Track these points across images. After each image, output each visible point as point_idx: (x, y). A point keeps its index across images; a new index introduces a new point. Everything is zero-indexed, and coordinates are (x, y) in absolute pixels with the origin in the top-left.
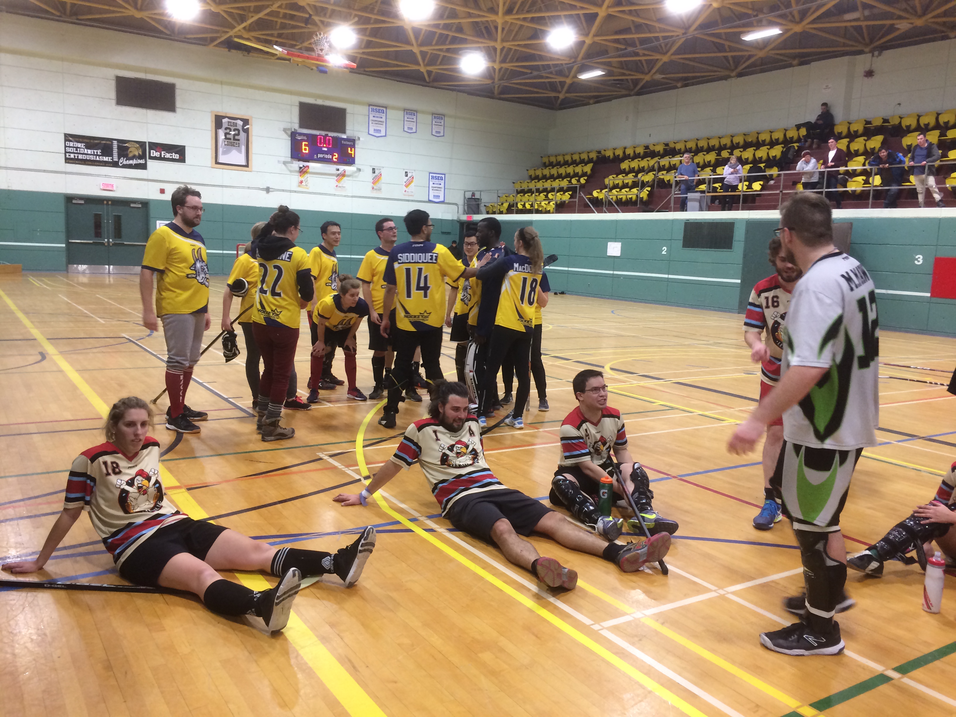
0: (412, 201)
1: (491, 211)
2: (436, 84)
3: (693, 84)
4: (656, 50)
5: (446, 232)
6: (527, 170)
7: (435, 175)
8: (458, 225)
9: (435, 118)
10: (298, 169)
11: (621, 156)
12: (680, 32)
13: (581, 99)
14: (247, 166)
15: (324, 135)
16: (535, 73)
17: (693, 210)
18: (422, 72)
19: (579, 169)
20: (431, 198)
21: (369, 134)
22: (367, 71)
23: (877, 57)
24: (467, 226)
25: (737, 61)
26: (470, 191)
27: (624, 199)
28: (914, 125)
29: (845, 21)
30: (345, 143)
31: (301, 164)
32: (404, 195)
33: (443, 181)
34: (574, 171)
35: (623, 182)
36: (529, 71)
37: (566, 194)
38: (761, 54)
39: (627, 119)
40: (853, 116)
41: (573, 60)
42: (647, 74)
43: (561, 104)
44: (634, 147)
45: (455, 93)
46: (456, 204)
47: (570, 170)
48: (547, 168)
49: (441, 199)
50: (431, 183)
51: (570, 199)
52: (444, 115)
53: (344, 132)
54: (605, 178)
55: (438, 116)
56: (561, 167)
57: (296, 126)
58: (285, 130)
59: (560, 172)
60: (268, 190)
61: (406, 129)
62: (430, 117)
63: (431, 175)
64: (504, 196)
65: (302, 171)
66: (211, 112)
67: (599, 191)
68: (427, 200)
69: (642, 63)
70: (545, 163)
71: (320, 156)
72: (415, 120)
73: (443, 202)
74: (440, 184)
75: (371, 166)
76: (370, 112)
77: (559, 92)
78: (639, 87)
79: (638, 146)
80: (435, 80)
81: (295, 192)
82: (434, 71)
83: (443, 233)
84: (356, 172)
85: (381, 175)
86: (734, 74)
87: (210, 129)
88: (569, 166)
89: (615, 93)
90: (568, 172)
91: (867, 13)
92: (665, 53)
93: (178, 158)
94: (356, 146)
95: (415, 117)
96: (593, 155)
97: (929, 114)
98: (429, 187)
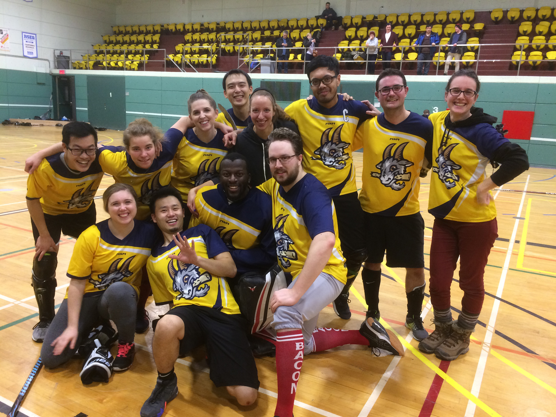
0: (9, 55)
1: (77, 67)
5: (40, 83)
6: (102, 36)
7: (27, 34)
8: (51, 78)
11: (182, 30)
17: (265, 72)
19: (148, 38)
20: (26, 54)
24: (58, 78)
26: (59, 50)
27: (196, 62)
32: (1, 50)
33: (35, 40)
34: (145, 39)
35: (191, 48)
37: (145, 56)
44: (192, 24)
46: (48, 60)
49: (35, 55)
50: (24, 41)
51: (148, 60)
54: (175, 46)
59: (132, 40)
63: (24, 34)
64: (87, 55)
67: (173, 55)
68: (22, 55)
70: (115, 32)
73: (36, 58)
74: (33, 43)
79: (195, 23)
83: (39, 84)
90: (140, 39)
96: (158, 28)
97: (403, 15)
98: (23, 44)
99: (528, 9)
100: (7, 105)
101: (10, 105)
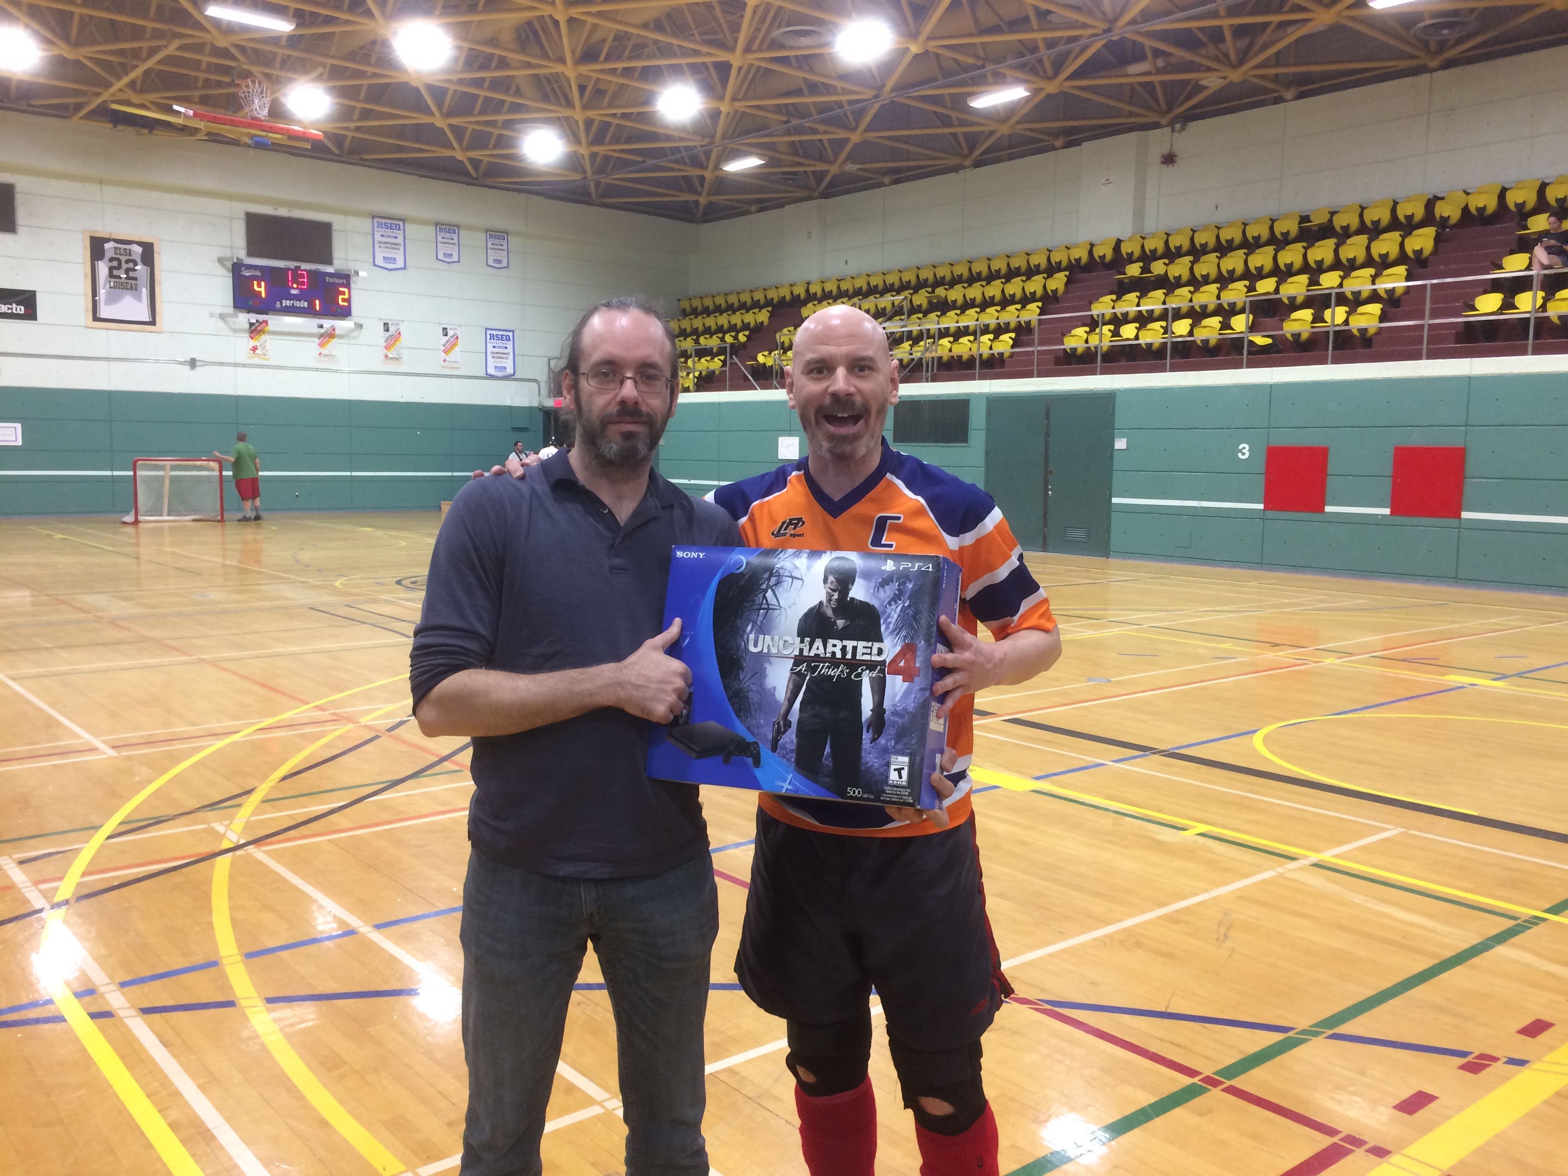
0: (458, 377)
2: (489, 181)
3: (908, 179)
4: (838, 122)
5: (519, 429)
7: (495, 333)
8: (541, 415)
9: (491, 236)
10: (247, 326)
11: (803, 296)
12: (869, 94)
13: (735, 204)
14: (153, 323)
15: (292, 267)
16: (650, 162)
18: (462, 161)
19: (736, 319)
20: (491, 371)
21: (375, 265)
22: (366, 160)
23: (1179, 132)
25: (973, 140)
28: (1238, 238)
29: (1129, 76)
30: (331, 280)
31: (254, 318)
32: (444, 367)
33: (511, 343)
34: (729, 322)
36: (640, 159)
37: (716, 359)
38: (1004, 130)
39: (809, 236)
40: (1149, 227)
41: (707, 141)
42: (832, 163)
43: (705, 213)
44: (823, 282)
45: (523, 195)
46: (535, 381)
47: (723, 320)
48: (687, 318)
49: (510, 371)
50: (490, 346)
51: (721, 367)
52: (507, 233)
53: (329, 261)
54: (776, 333)
55: (497, 235)
56: (709, 316)
57: (241, 253)
58: (221, 261)
59: (707, 325)
60: (193, 363)
61: (441, 256)
62: (482, 236)
63: (489, 332)
65: (255, 330)
66: (83, 232)
67: (766, 353)
68: (483, 374)
69: (823, 145)
70: (684, 311)
71: (287, 303)
72: (456, 241)
73: (512, 378)
74: (506, 348)
75: (380, 319)
76: (376, 229)
77: (700, 194)
78: (825, 183)
79: (829, 280)
80: (488, 174)
81: (244, 365)
82: (486, 159)
83: (514, 429)
84: (353, 330)
85: (399, 333)
86: (967, 162)
87: (81, 260)
88: (721, 314)
89: (789, 195)
90: (720, 324)
91: (1160, 63)
92: (854, 129)
93: (23, 312)
94: (353, 286)
95: (455, 236)
96: (759, 296)
97: (1256, 221)
98: (486, 353)
99: (1520, 185)
100: (450, 474)
101: (455, 474)
